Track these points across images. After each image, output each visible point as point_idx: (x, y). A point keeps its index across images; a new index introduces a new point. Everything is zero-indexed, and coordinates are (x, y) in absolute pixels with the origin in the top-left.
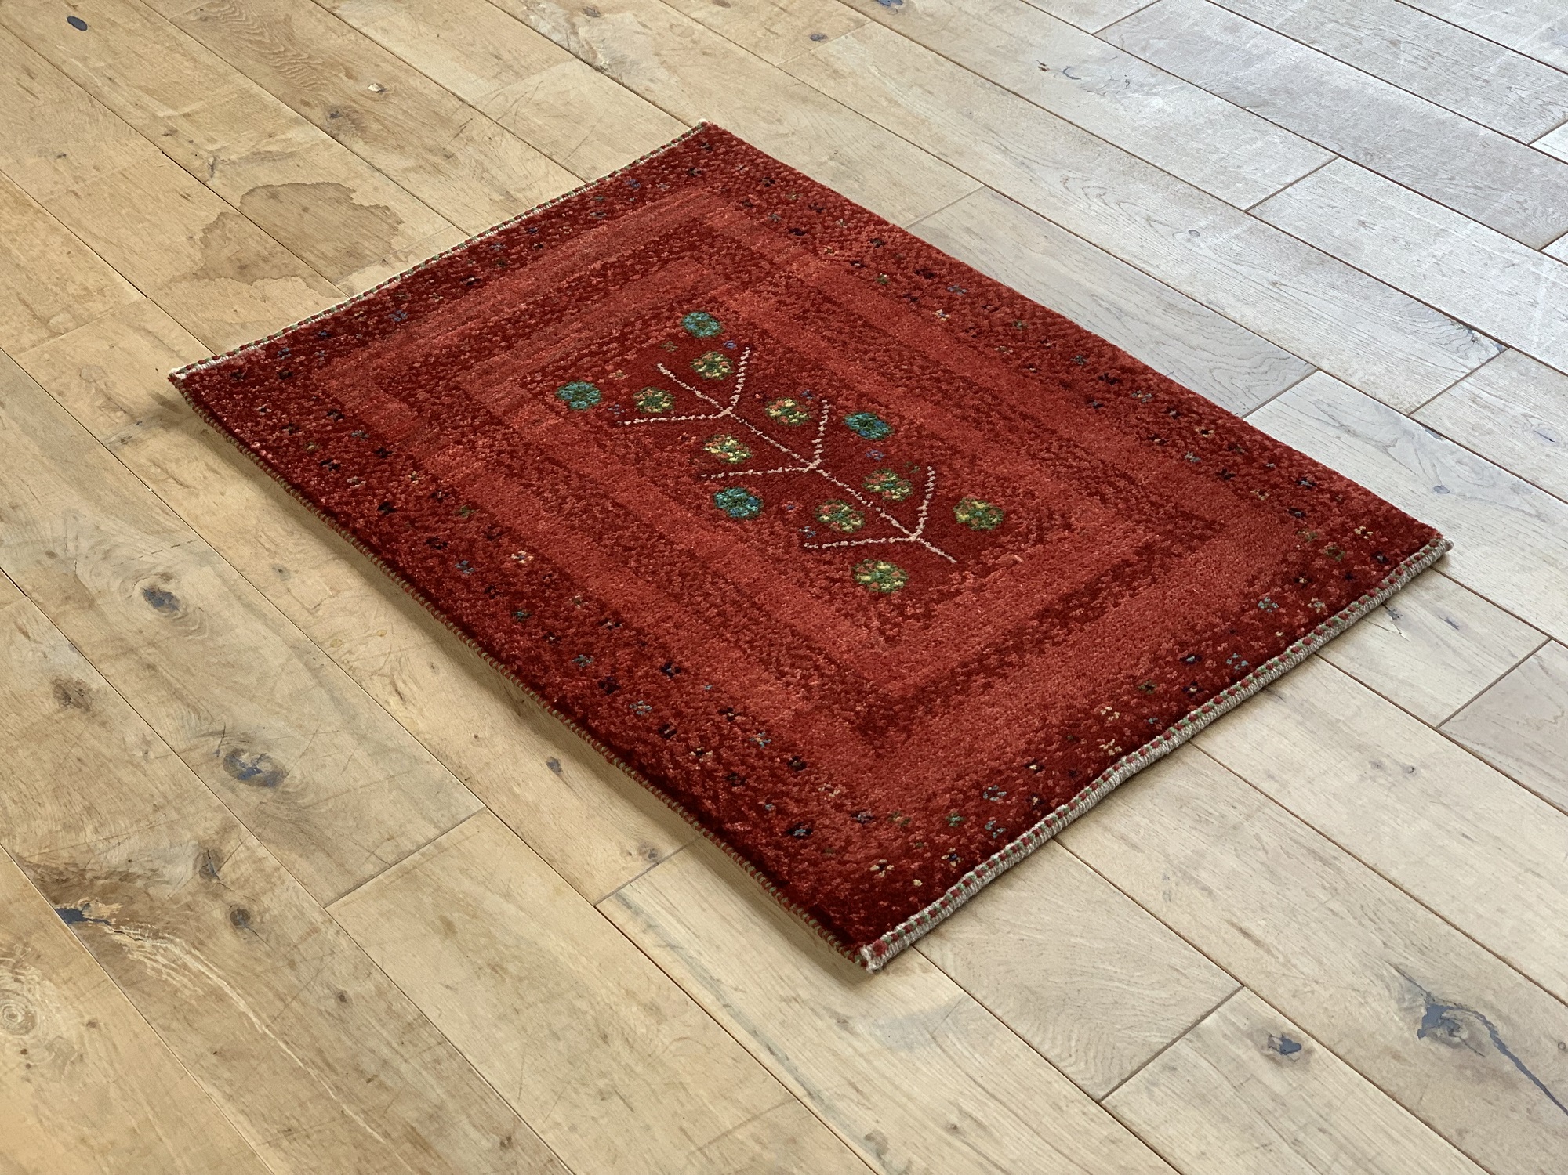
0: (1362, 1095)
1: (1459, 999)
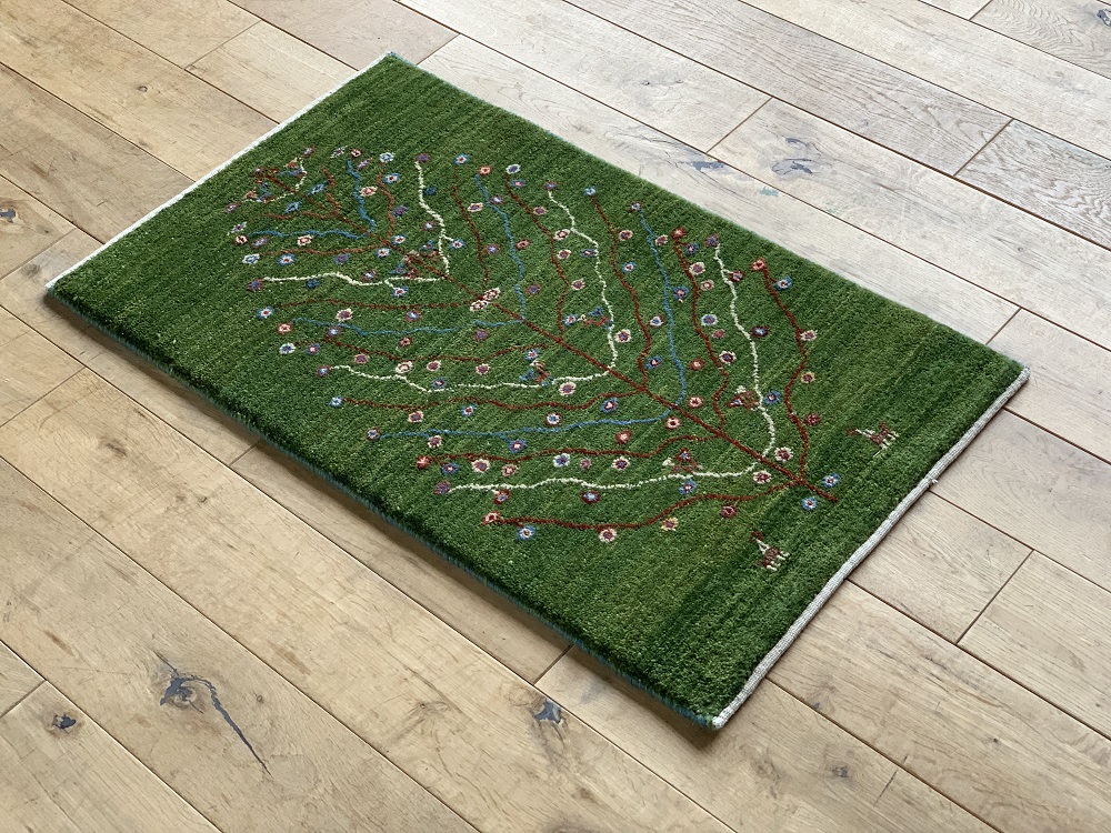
0: (110, 753)
1: (195, 672)
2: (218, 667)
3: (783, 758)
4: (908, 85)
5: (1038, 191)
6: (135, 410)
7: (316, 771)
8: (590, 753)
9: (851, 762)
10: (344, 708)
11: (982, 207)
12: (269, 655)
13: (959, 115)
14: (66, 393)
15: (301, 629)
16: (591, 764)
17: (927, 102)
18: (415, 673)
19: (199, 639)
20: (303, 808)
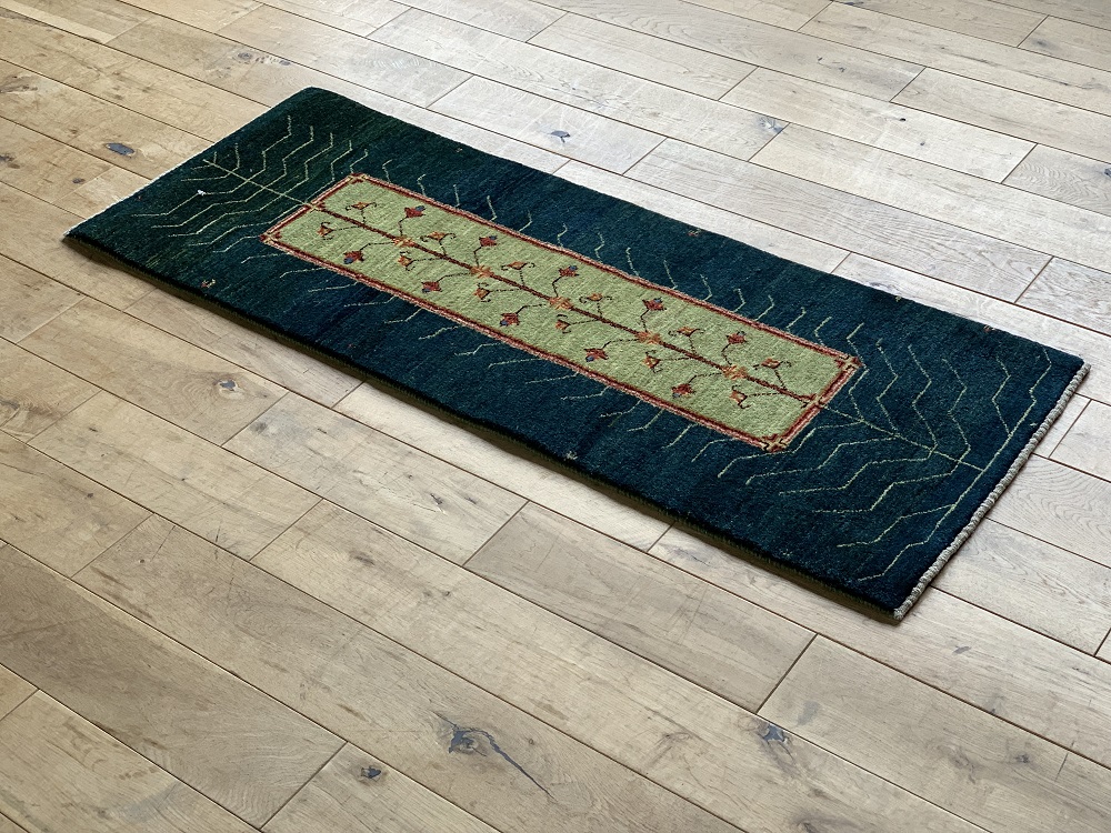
0: (415, 793)
1: (473, 725)
2: (490, 720)
3: (974, 752)
4: (962, 237)
5: (1086, 310)
6: (374, 529)
7: (591, 793)
8: (815, 762)
9: (1028, 750)
10: (604, 744)
11: (1043, 325)
12: (531, 708)
13: (1009, 257)
14: (312, 520)
15: (552, 686)
16: (818, 770)
17: (980, 248)
18: (656, 713)
19: (470, 700)
20: (587, 823)
